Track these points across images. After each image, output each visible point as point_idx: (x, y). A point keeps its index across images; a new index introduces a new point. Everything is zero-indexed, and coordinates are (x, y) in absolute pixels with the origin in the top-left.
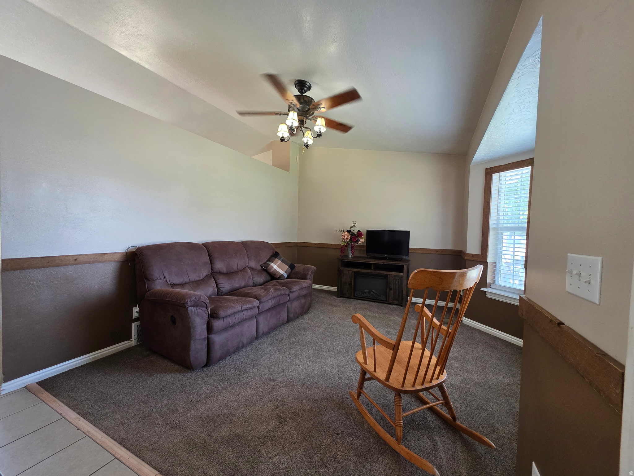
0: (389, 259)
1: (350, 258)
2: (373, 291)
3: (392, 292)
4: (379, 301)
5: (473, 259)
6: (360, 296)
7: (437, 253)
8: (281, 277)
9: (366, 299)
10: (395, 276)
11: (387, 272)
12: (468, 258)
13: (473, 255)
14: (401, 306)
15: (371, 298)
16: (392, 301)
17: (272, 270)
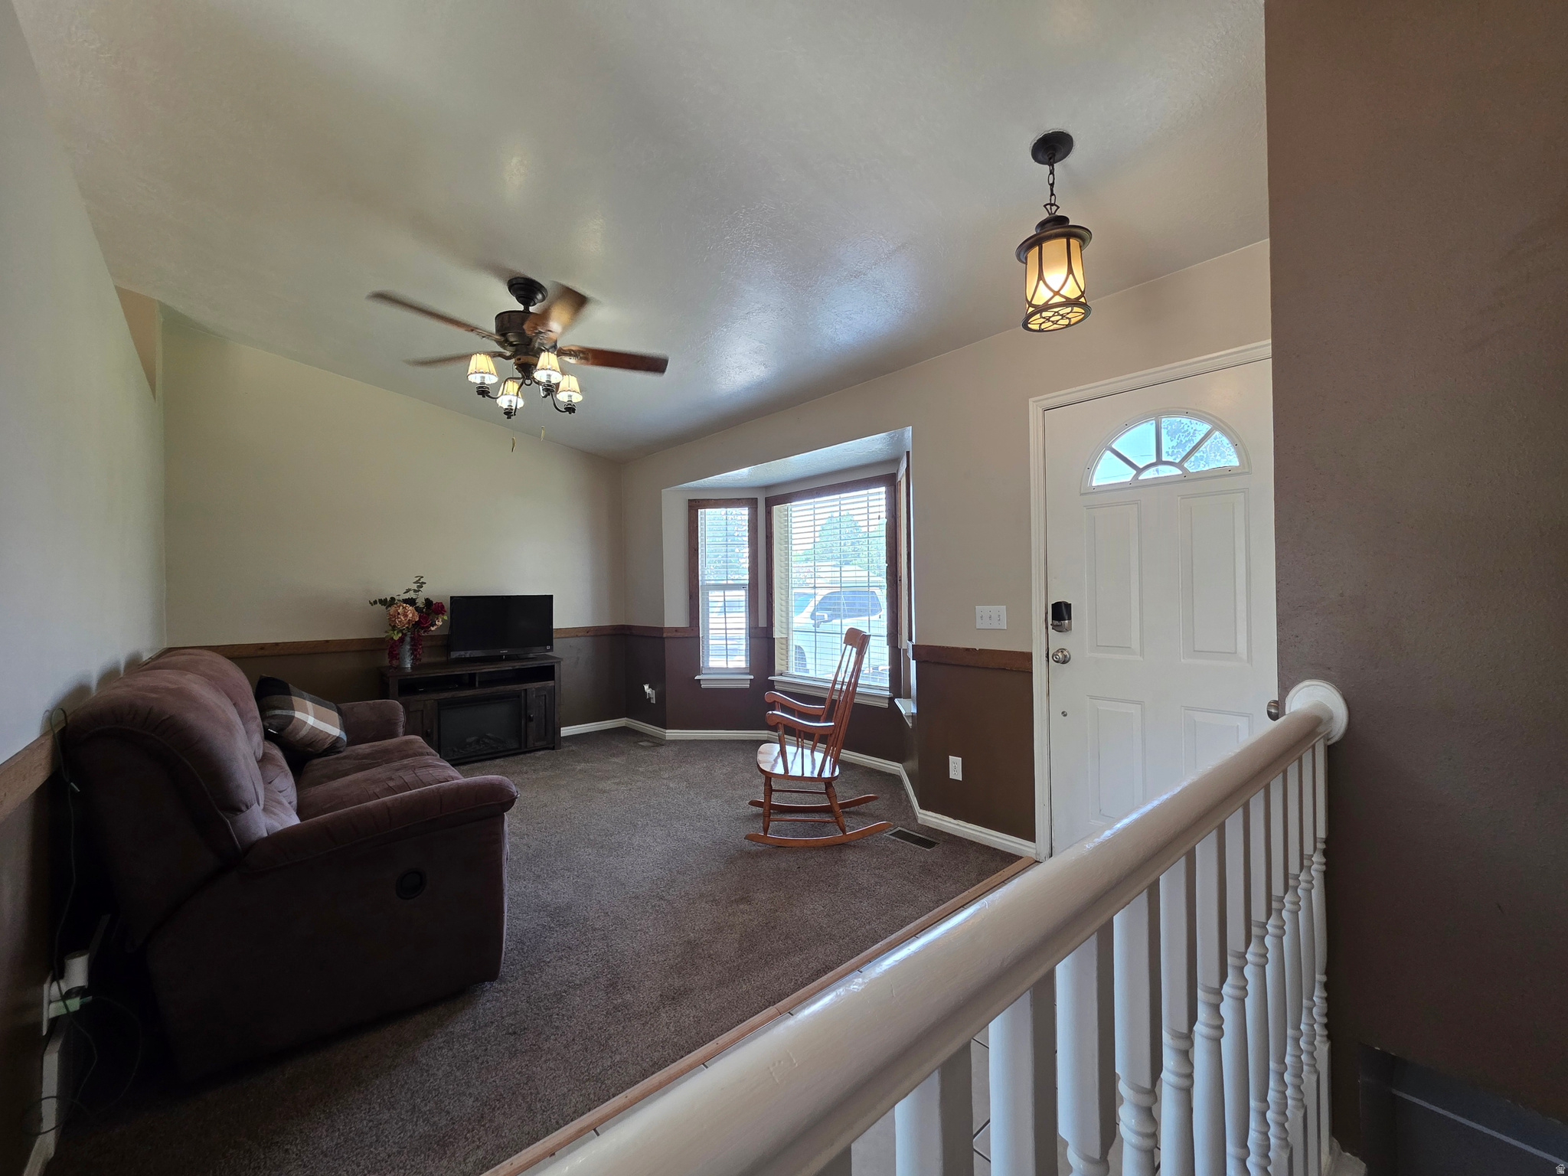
0: (506, 659)
1: (409, 670)
2: (489, 735)
3: (532, 725)
4: (504, 754)
5: (678, 634)
6: (456, 757)
7: (588, 634)
8: (338, 745)
9: (474, 759)
10: (538, 690)
11: (520, 685)
12: (669, 635)
13: (677, 630)
14: (553, 749)
15: (485, 752)
16: (534, 744)
17: (303, 732)
